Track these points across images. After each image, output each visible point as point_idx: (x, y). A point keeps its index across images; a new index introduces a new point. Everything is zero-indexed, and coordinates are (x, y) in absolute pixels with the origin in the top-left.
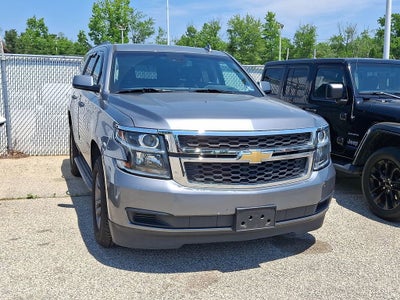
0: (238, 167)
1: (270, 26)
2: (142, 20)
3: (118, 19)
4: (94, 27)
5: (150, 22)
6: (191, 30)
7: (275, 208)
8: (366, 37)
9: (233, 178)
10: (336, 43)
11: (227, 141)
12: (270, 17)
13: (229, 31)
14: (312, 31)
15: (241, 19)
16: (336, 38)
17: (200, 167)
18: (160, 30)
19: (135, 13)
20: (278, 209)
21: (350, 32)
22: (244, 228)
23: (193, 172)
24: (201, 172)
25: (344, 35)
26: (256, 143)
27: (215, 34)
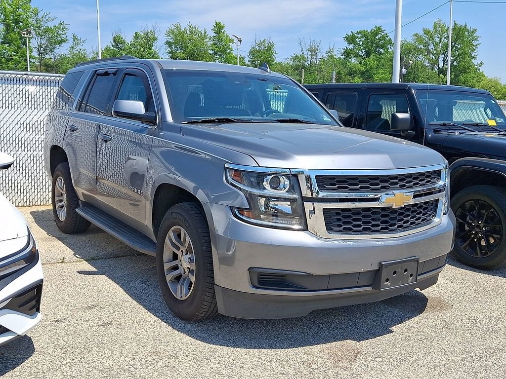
1: (220, 40)
2: (51, 25)
3: (17, 22)
6: (117, 41)
7: (418, 260)
8: (332, 57)
9: (373, 226)
10: (297, 62)
11: (367, 181)
12: (219, 28)
13: (167, 43)
14: (270, 48)
15: (182, 29)
16: (297, 57)
17: (338, 214)
18: (75, 38)
19: (40, 16)
21: (314, 51)
22: (388, 286)
24: (339, 220)
25: (307, 54)
27: (150, 47)
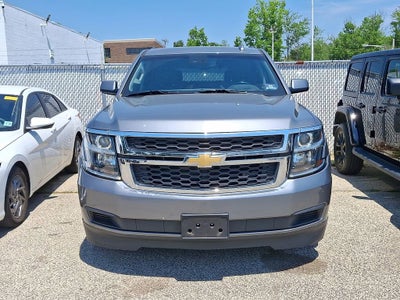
0: (188, 171)
2: (297, 21)
3: (273, 22)
4: (250, 32)
5: (306, 22)
6: (349, 27)
7: (227, 217)
11: (175, 143)
13: (394, 24)
17: (148, 169)
19: (290, 15)
20: (230, 218)
22: (191, 236)
23: (141, 174)
24: (149, 174)
26: (208, 146)
27: (377, 28)
